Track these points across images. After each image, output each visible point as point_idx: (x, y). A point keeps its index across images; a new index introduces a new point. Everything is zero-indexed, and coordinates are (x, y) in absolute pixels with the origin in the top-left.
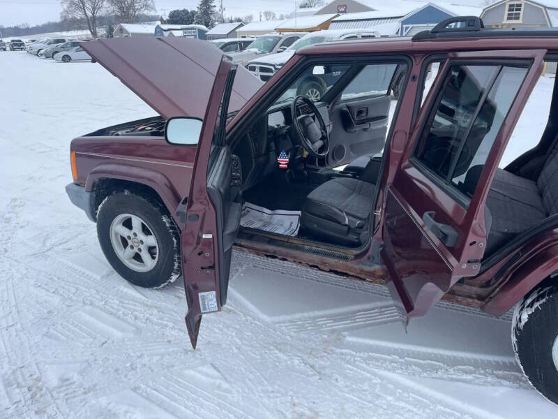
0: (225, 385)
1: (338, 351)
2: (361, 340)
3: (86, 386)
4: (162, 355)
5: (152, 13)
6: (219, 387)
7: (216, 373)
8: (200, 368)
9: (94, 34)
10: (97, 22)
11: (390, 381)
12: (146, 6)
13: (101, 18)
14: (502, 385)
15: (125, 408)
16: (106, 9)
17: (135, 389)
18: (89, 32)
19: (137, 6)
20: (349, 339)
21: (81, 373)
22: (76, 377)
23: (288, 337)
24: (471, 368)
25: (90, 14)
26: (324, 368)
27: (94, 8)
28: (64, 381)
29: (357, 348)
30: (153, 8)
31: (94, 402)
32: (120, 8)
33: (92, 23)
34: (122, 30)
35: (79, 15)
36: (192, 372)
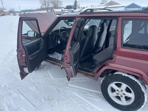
0: (36, 91)
1: (66, 87)
2: (72, 85)
3: (9, 88)
4: (26, 84)
5: (62, 6)
6: (35, 92)
7: (36, 89)
8: (33, 87)
9: (48, 11)
10: (49, 9)
11: (73, 95)
12: (61, 4)
13: (50, 8)
14: (100, 98)
15: (14, 93)
16: (51, 5)
17: (18, 90)
18: (47, 11)
19: (58, 5)
20: (69, 85)
21: (9, 85)
22: (8, 86)
23: (56, 83)
24: (95, 94)
25: (47, 7)
26: (60, 90)
27: (48, 5)
28: (5, 86)
29: (70, 87)
30: (62, 5)
31: (9, 91)
32: (54, 5)
33: (47, 9)
34: (54, 11)
35: (44, 7)
36: (31, 88)
